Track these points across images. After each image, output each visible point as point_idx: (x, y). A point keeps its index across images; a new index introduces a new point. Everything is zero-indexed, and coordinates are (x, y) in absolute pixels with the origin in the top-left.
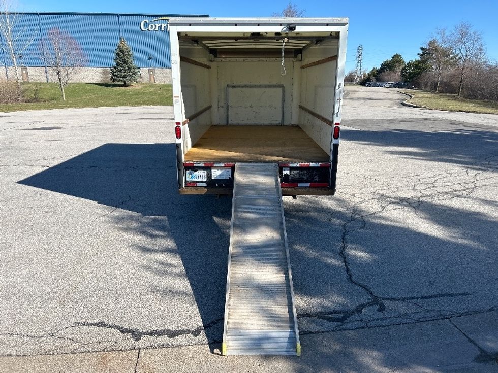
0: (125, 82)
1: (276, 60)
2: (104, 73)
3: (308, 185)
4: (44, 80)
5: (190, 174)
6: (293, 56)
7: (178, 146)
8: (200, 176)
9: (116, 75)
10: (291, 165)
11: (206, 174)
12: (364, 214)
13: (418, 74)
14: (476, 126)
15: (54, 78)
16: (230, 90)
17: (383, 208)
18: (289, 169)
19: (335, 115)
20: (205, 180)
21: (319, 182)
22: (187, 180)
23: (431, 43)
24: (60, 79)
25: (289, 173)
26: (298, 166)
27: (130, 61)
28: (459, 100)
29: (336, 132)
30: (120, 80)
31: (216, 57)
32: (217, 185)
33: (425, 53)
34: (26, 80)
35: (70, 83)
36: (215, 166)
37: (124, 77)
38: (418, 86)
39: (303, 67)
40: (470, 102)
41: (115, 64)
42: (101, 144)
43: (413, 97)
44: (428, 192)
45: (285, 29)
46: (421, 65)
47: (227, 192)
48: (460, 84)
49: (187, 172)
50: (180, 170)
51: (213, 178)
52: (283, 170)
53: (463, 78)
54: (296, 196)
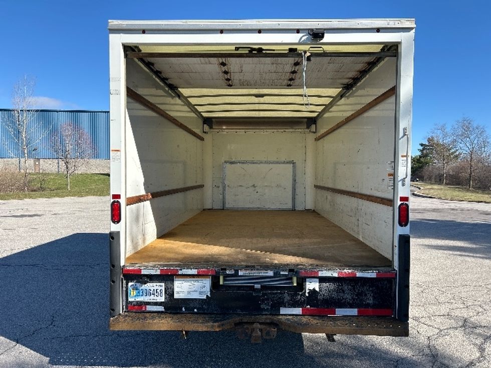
1: (285, 131)
3: (354, 312)
5: (136, 289)
6: (306, 127)
7: (113, 237)
8: (155, 293)
10: (321, 274)
16: (228, 165)
17: (482, 349)
18: (318, 280)
19: (400, 184)
20: (161, 299)
21: (374, 306)
22: (130, 300)
23: (430, 140)
24: (67, 169)
25: (317, 289)
26: (336, 275)
28: (472, 192)
29: (402, 213)
31: (211, 127)
32: (184, 309)
33: (424, 148)
34: (37, 171)
36: (180, 272)
38: (422, 179)
39: (317, 139)
43: (422, 188)
46: (422, 160)
47: (200, 326)
48: (470, 176)
49: (130, 284)
50: (113, 282)
51: (176, 296)
52: (307, 283)
53: (472, 170)
54: (335, 335)
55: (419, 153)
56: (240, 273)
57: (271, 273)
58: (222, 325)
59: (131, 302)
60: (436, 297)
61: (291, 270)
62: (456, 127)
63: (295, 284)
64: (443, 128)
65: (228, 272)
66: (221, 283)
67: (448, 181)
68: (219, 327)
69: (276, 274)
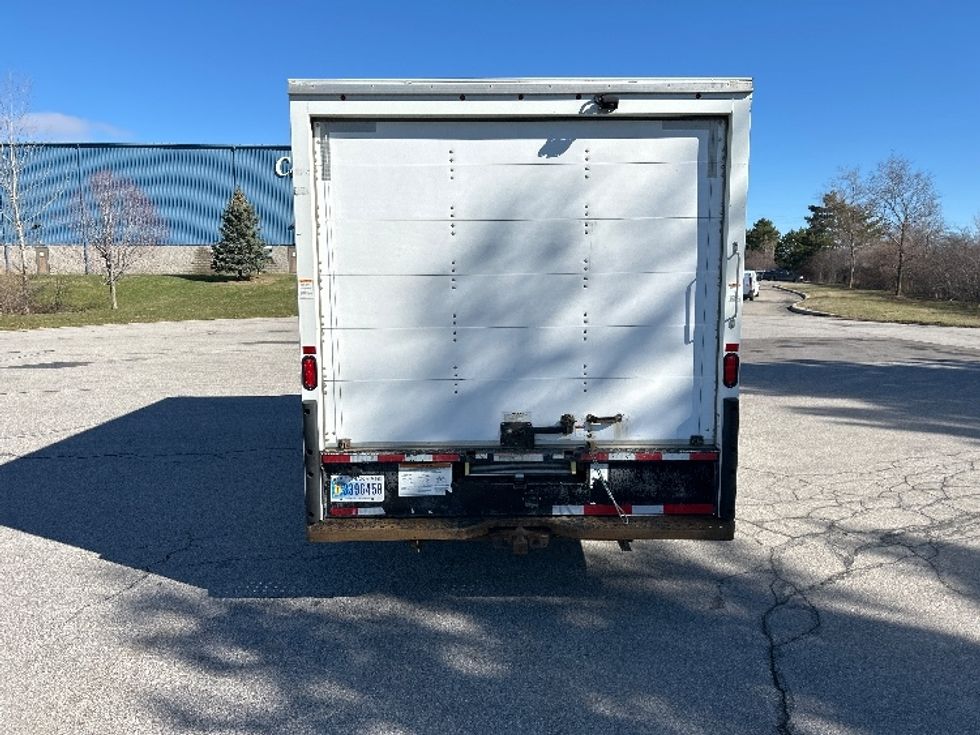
0: (240, 272)
2: (201, 254)
3: (659, 509)
4: (80, 269)
5: (340, 483)
7: (308, 410)
8: (370, 490)
9: (222, 260)
10: (611, 457)
11: (382, 481)
12: (804, 584)
13: (809, 254)
14: (961, 352)
15: (99, 265)
17: (848, 562)
18: (606, 465)
20: (380, 498)
21: (686, 501)
22: (332, 500)
23: (828, 199)
24: (109, 266)
25: (606, 479)
27: (251, 232)
28: (900, 302)
29: (729, 367)
30: (230, 269)
32: (413, 511)
33: (818, 215)
34: (43, 271)
35: (128, 276)
36: (407, 459)
37: (239, 262)
38: (811, 277)
40: (922, 305)
41: (221, 236)
42: (161, 398)
43: (808, 296)
44: (943, 514)
45: (588, 107)
46: (812, 238)
47: (440, 532)
48: (899, 272)
49: (333, 477)
50: (311, 474)
51: (401, 493)
52: (592, 470)
53: (903, 259)
54: (631, 541)
55: (807, 226)
56: (496, 458)
57: (539, 458)
58: (473, 531)
59: (335, 503)
60: (796, 492)
61: (568, 453)
62: (877, 174)
63: (574, 472)
64: (852, 176)
65: (478, 457)
66: (467, 473)
67: (858, 282)
68: (467, 533)
69: (547, 459)
